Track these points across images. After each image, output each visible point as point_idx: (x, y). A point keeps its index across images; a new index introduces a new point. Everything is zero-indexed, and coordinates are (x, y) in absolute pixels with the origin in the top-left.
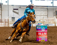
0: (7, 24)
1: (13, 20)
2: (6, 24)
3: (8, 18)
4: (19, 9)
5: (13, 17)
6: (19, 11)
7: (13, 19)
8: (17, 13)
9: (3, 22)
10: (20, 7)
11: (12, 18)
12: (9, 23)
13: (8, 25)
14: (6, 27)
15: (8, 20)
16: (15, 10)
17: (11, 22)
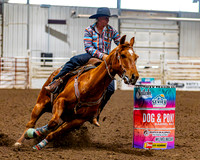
0: (24, 78)
1: (47, 63)
2: (18, 78)
3: (25, 56)
4: (70, 21)
5: (45, 51)
6: (71, 28)
7: (44, 58)
8: (63, 37)
9: (7, 71)
10: (75, 12)
11: (42, 55)
12: (31, 73)
13: (27, 81)
14: (20, 90)
15: (27, 63)
16: (53, 26)
17: (37, 70)
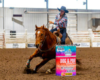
0: (2, 43)
1: (13, 36)
4: (24, 15)
6: (24, 18)
7: (12, 34)
8: (21, 23)
10: (26, 11)
11: (11, 32)
12: (6, 41)
13: (4, 45)
15: (4, 36)
17: (9, 39)
